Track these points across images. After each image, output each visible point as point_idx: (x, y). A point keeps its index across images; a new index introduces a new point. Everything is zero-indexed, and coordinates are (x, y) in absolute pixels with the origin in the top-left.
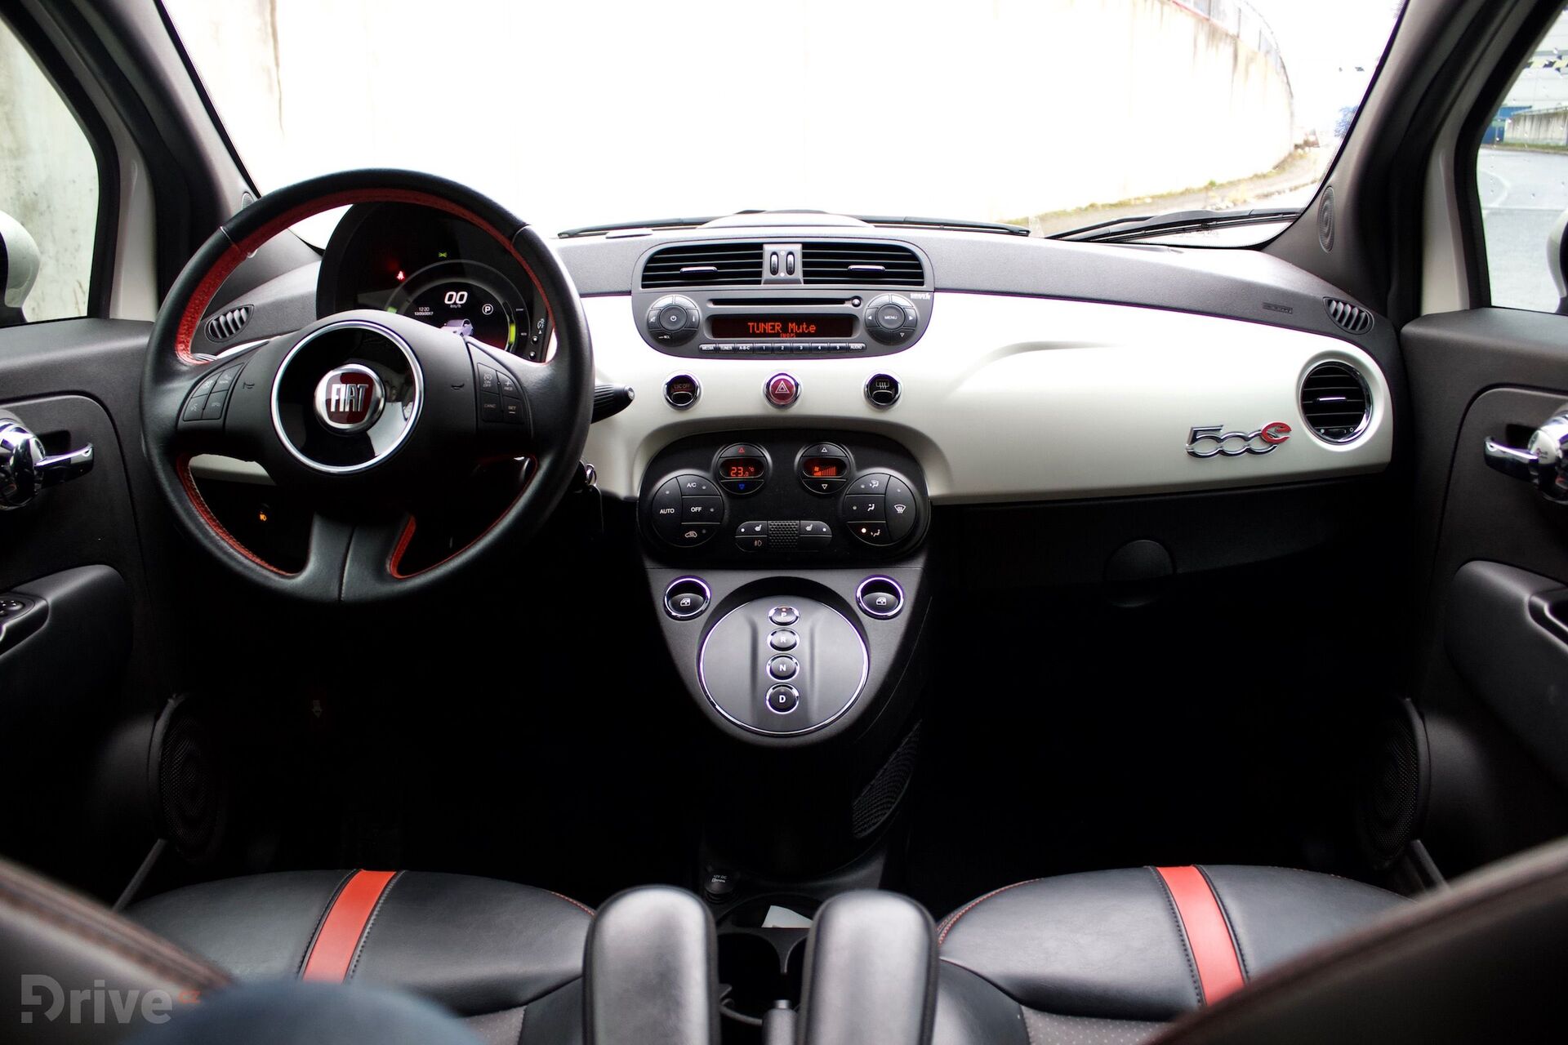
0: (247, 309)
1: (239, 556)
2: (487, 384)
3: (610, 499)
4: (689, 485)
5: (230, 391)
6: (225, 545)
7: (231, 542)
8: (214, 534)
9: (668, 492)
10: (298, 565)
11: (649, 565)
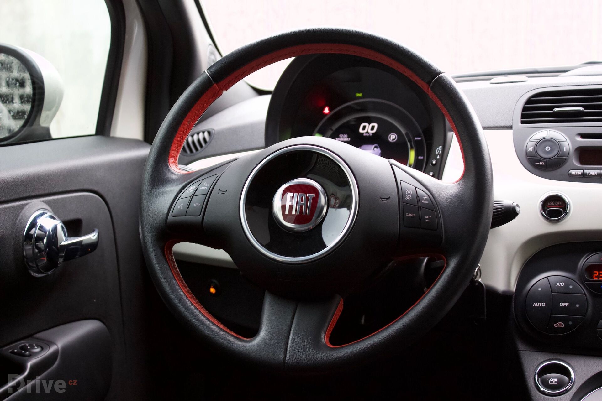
0: (209, 133)
1: (208, 322)
2: (408, 198)
3: (491, 292)
4: (558, 284)
5: (208, 195)
6: (198, 313)
7: (202, 311)
8: (190, 304)
9: (540, 289)
10: (252, 333)
11: (521, 347)
